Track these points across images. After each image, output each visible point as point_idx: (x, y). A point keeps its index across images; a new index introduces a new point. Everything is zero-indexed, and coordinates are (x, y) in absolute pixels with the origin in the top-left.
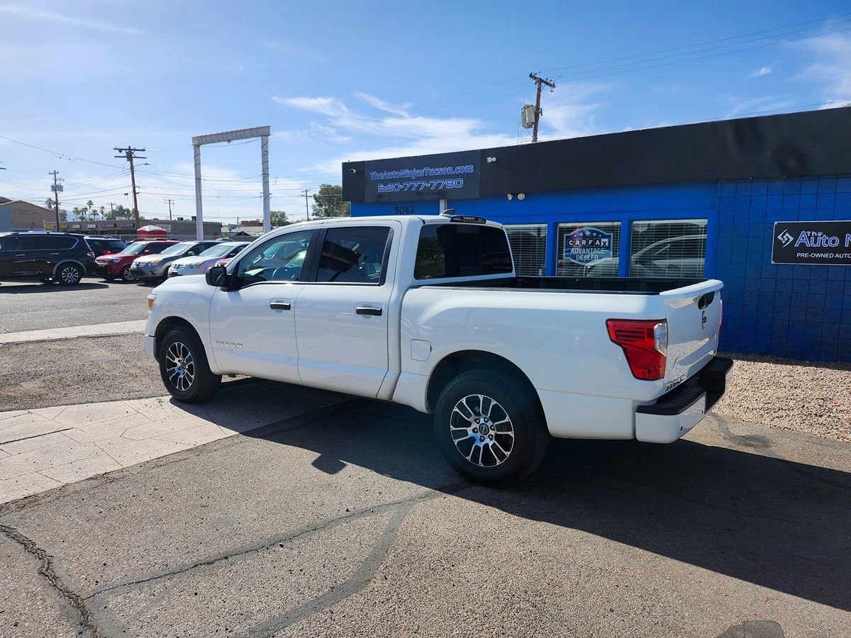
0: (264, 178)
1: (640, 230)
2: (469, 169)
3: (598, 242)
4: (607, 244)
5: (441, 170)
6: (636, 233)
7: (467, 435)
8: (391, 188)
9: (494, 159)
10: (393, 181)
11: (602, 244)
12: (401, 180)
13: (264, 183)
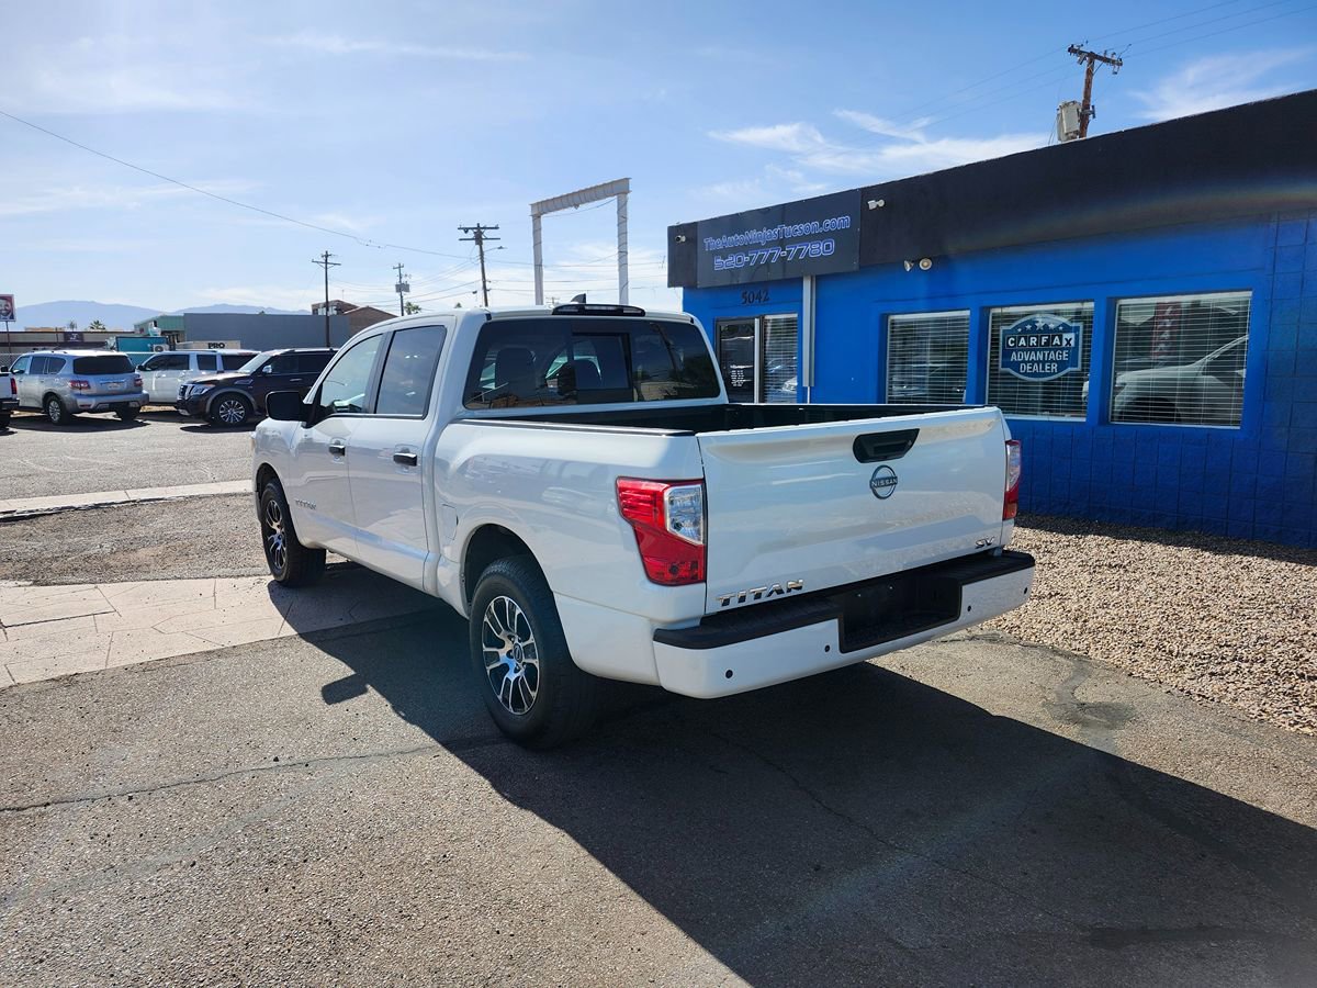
0: (620, 258)
1: (1133, 319)
2: (842, 222)
3: (1056, 341)
4: (1072, 343)
5: (803, 226)
6: (1124, 326)
7: (499, 660)
8: (732, 262)
9: (881, 203)
10: (735, 250)
11: (1065, 343)
12: (746, 249)
13: (620, 266)
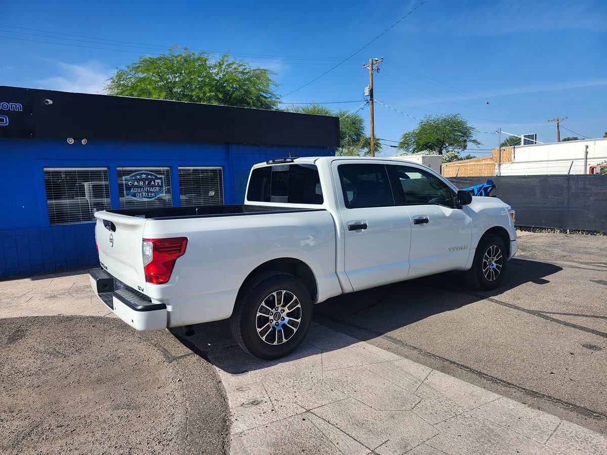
2: (15, 107)
3: (153, 183)
9: (51, 102)
11: (157, 184)
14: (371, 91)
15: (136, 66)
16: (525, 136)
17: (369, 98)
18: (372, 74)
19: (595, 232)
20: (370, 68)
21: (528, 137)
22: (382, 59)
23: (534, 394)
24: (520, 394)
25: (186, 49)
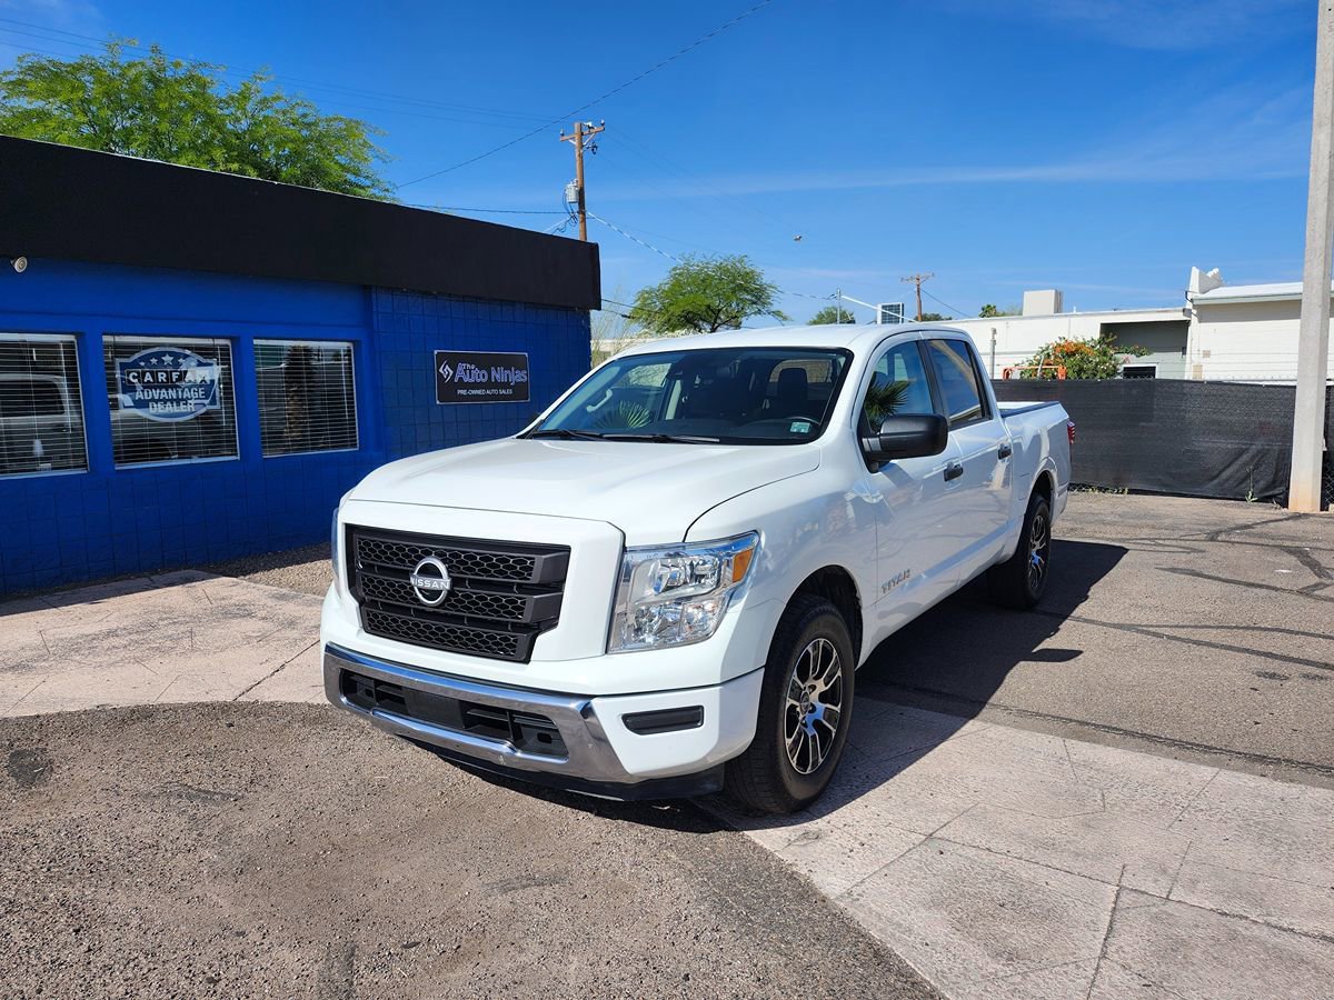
14: (581, 193)
15: (13, 78)
16: (884, 307)
17: (576, 208)
18: (581, 156)
19: (1084, 486)
20: (575, 143)
21: (891, 308)
22: (603, 124)
23: (1262, 759)
24: (1240, 763)
25: (155, 50)
